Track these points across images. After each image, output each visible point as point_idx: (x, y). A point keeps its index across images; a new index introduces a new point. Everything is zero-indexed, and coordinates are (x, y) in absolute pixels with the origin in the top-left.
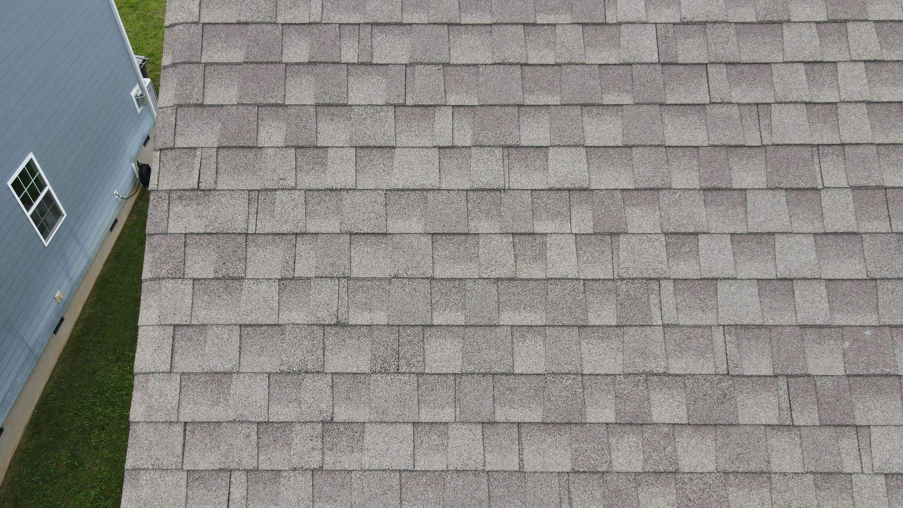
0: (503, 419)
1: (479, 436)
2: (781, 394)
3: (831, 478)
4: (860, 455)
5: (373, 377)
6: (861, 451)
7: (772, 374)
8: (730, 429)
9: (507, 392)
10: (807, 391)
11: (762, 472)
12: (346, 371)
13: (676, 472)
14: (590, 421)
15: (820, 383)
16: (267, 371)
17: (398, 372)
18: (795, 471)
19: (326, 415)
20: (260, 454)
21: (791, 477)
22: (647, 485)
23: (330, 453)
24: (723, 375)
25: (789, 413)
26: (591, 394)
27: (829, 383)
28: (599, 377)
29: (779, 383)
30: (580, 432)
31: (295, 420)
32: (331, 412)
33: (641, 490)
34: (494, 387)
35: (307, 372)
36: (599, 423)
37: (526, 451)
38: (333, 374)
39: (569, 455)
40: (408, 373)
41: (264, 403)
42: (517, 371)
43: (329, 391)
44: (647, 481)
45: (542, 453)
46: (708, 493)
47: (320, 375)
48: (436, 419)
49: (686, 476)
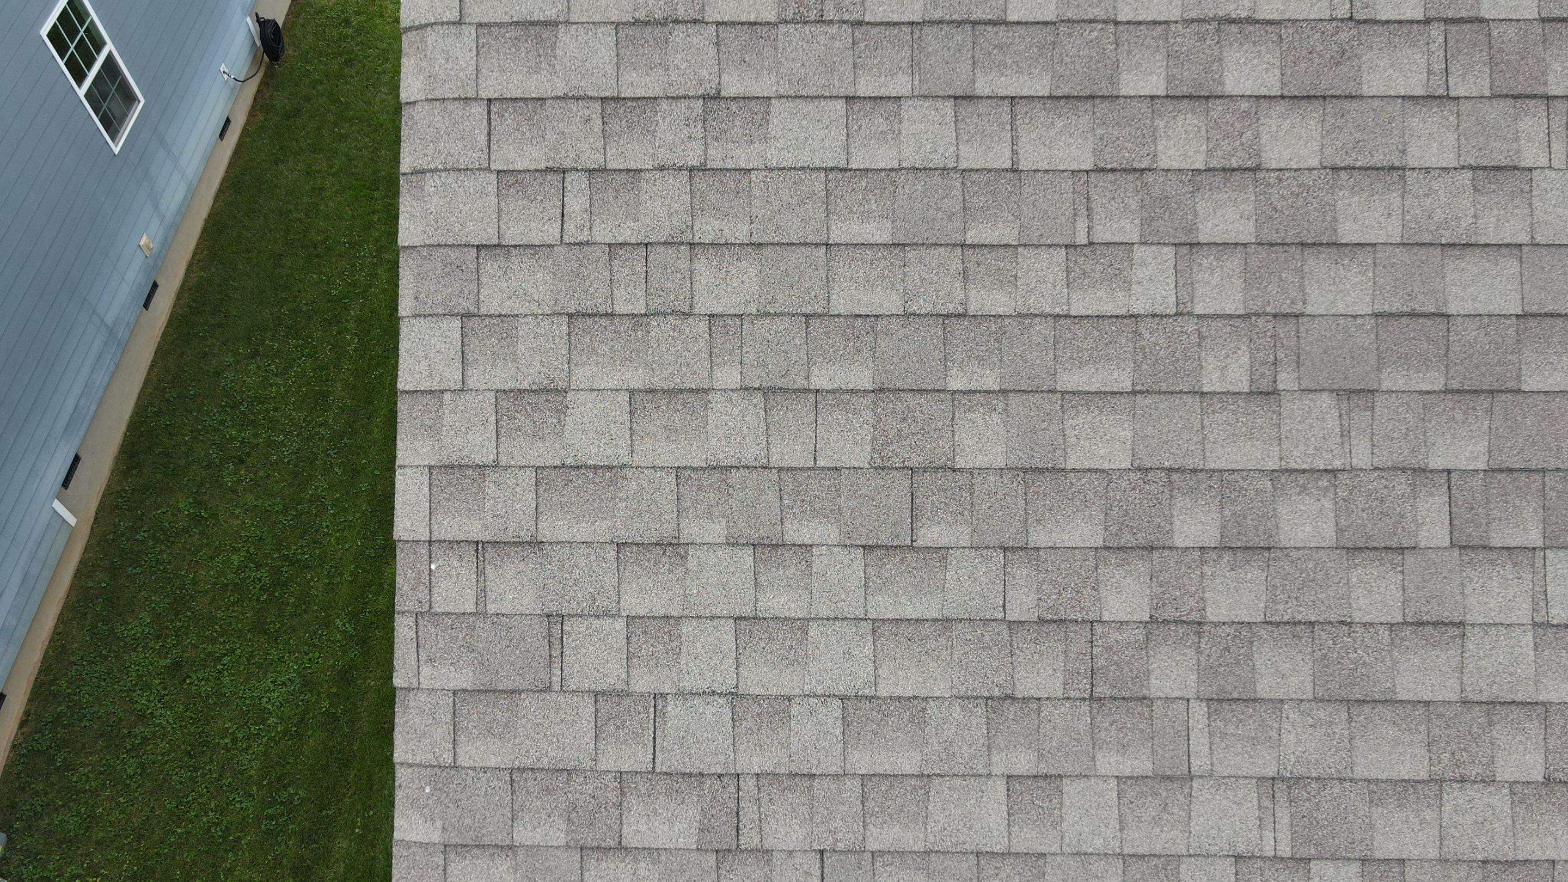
0: (987, 92)
1: (950, 118)
2: (1433, 49)
3: (1501, 176)
4: (1549, 141)
5: (783, 28)
6: (1552, 136)
7: (1421, 17)
8: (1347, 104)
9: (995, 51)
10: (1475, 45)
11: (1392, 168)
12: (738, 20)
13: (1256, 169)
14: (1125, 94)
15: (1498, 31)
16: (613, 20)
17: (821, 21)
18: (1444, 165)
19: (708, 86)
20: (607, 147)
21: (1436, 175)
22: (1210, 190)
23: (716, 144)
24: (1342, 20)
25: (1444, 78)
26: (1129, 52)
27: (1511, 31)
28: (1142, 27)
29: (1432, 32)
30: (1110, 110)
31: (661, 95)
32: (717, 82)
33: (1200, 197)
34: (974, 43)
35: (676, 22)
36: (1140, 97)
37: (1023, 139)
38: (718, 24)
39: (1090, 146)
40: (839, 22)
41: (610, 69)
42: (1012, 17)
43: (712, 51)
44: (1211, 184)
45: (1047, 143)
46: (1305, 198)
47: (697, 27)
48: (883, 92)
49: (1272, 175)
